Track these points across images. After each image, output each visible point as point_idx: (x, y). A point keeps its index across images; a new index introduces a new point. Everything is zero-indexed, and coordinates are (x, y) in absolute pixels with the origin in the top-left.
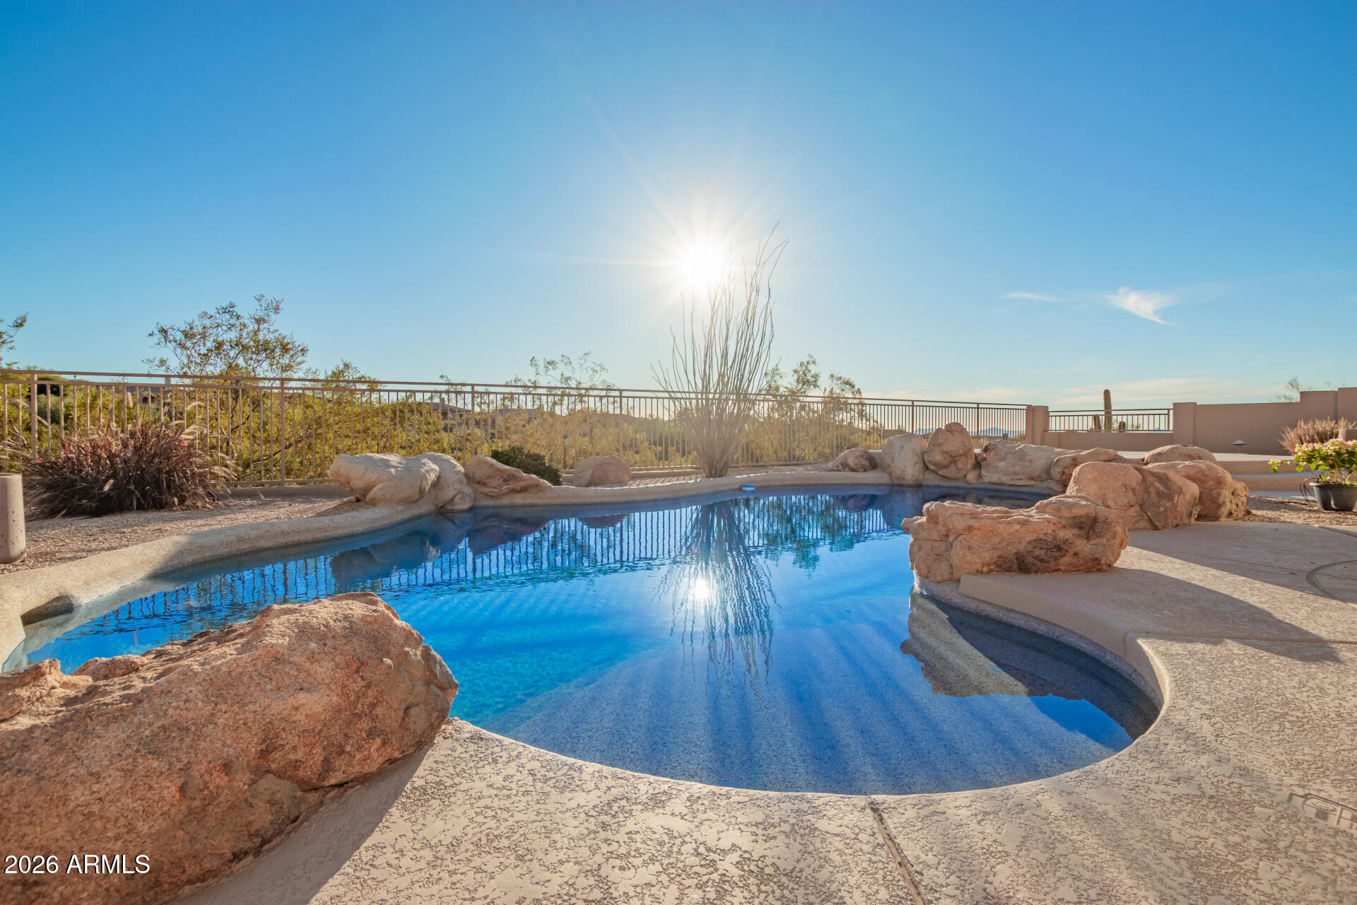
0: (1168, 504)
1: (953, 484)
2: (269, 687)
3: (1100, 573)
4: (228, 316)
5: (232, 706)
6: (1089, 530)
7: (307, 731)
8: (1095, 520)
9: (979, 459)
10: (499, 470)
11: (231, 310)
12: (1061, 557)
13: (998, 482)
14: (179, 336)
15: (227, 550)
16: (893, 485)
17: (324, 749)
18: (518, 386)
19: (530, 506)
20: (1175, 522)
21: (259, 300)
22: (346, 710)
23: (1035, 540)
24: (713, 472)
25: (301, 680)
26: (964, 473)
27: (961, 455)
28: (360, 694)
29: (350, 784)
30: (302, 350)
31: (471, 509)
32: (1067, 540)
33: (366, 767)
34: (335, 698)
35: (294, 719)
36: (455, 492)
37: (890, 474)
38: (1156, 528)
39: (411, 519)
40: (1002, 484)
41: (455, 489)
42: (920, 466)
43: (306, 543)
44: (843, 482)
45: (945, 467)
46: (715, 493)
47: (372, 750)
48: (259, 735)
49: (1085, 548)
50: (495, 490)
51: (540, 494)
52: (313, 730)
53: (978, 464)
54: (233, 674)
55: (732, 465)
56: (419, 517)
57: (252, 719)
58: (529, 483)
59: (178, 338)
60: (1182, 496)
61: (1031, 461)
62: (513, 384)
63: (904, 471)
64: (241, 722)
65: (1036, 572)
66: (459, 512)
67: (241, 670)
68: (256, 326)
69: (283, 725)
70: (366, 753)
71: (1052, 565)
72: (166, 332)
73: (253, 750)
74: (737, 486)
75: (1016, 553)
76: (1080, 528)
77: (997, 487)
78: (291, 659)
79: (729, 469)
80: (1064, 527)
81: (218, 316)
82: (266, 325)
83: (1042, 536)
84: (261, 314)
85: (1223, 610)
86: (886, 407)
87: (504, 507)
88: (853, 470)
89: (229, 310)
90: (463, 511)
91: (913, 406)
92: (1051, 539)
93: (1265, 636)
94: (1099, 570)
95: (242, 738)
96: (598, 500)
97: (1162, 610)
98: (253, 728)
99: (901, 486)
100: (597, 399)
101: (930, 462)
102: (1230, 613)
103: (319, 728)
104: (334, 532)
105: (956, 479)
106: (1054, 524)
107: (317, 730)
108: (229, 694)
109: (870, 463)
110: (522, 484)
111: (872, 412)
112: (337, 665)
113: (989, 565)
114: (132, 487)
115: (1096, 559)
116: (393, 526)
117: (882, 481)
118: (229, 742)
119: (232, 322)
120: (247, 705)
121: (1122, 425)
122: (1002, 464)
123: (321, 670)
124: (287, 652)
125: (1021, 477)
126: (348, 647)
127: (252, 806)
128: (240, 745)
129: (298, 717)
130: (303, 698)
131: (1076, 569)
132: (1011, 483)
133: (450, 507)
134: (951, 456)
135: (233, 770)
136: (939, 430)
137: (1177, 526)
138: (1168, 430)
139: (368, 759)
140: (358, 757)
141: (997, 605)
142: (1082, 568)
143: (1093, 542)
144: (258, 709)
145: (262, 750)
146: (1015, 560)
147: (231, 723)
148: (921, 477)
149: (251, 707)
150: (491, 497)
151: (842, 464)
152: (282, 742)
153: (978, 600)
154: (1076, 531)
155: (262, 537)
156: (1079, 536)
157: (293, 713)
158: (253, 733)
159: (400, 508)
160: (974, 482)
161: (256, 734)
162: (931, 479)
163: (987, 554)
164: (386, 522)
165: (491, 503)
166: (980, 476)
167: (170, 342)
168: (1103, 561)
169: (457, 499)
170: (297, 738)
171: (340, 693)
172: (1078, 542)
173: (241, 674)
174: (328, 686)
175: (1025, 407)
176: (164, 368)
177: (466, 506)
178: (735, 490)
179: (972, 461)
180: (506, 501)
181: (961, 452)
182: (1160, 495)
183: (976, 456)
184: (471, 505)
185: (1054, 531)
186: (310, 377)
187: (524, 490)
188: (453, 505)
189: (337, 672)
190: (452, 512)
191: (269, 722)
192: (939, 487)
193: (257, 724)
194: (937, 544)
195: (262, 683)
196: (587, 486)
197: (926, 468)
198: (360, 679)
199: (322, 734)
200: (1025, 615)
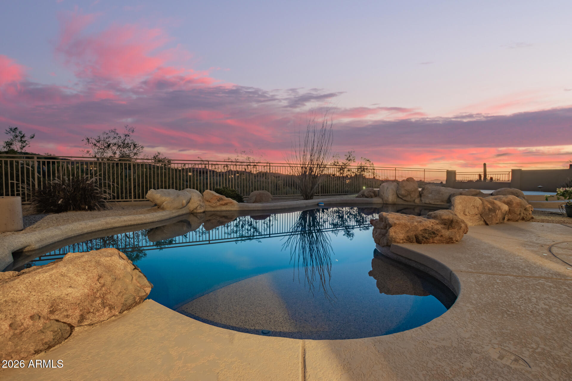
0: (493, 214)
1: (409, 203)
2: (56, 286)
3: (453, 244)
4: (113, 133)
5: (38, 293)
6: (449, 225)
7: (72, 303)
8: (452, 221)
9: (420, 193)
10: (216, 196)
11: (115, 131)
12: (435, 237)
13: (428, 203)
14: (94, 142)
15: (101, 227)
16: (384, 204)
17: (81, 310)
18: (229, 162)
19: (229, 211)
20: (497, 222)
21: (126, 127)
22: (91, 295)
23: (423, 230)
24: (307, 197)
25: (71, 284)
26: (414, 199)
27: (413, 191)
28: (99, 289)
29: (96, 325)
30: (142, 147)
31: (204, 212)
32: (438, 230)
33: (102, 318)
34: (86, 291)
35: (66, 298)
36: (198, 205)
37: (383, 199)
38: (487, 224)
39: (179, 216)
40: (430, 204)
41: (198, 204)
42: (395, 196)
43: (134, 225)
44: (362, 202)
45: (406, 196)
46: (307, 207)
47: (104, 311)
48: (49, 305)
49: (447, 233)
50: (214, 204)
51: (233, 206)
52: (76, 303)
53: (420, 195)
54: (41, 280)
55: (315, 194)
56: (182, 215)
57: (46, 298)
58: (227, 201)
59: (93, 142)
60: (500, 211)
61: (442, 194)
62: (227, 161)
63: (388, 198)
64: (41, 299)
65: (424, 243)
66: (199, 213)
67: (44, 279)
68: (125, 138)
69: (61, 301)
70: (101, 312)
71: (431, 240)
72: (88, 139)
73: (46, 311)
74: (316, 203)
75: (415, 235)
76: (445, 224)
77: (428, 205)
78: (68, 275)
79: (314, 197)
80: (438, 224)
81: (109, 133)
82: (129, 137)
83: (426, 228)
84: (127, 133)
85: (502, 262)
86: (382, 170)
87: (218, 211)
88: (366, 197)
89: (114, 131)
90: (201, 213)
91: (395, 170)
92: (431, 229)
93: (515, 274)
94: (452, 243)
95: (41, 306)
96: (257, 209)
97: (473, 262)
98: (46, 302)
99: (387, 204)
100: (263, 167)
101: (399, 194)
102: (504, 264)
103: (78, 302)
104: (146, 221)
105: (410, 202)
106: (433, 223)
107: (77, 303)
108: (38, 288)
109: (374, 194)
110: (225, 202)
111: (377, 173)
112: (89, 278)
113: (403, 240)
114: (71, 202)
115: (451, 238)
116: (170, 219)
117: (379, 202)
118: (35, 307)
119: (115, 136)
120: (44, 293)
121: (491, 178)
122: (430, 195)
123: (81, 279)
124: (66, 272)
125: (438, 201)
126: (95, 271)
127: (44, 333)
128: (40, 309)
129: (68, 298)
130: (70, 290)
131: (441, 242)
132: (433, 203)
133: (195, 211)
134: (408, 192)
135: (34, 318)
136: (403, 180)
137: (497, 223)
138: (509, 181)
139: (103, 315)
140: (97, 314)
141: (404, 257)
142: (444, 242)
143: (450, 231)
144: (49, 295)
145: (50, 311)
146: (415, 238)
147: (36, 300)
148: (395, 200)
149: (46, 294)
150: (213, 207)
151: (362, 195)
152: (60, 308)
153: (398, 255)
154: (443, 226)
155: (116, 222)
156: (444, 228)
157: (66, 296)
158: (46, 304)
159: (174, 211)
160: (418, 203)
161: (48, 304)
162: (400, 202)
163: (402, 235)
164: (167, 217)
165: (213, 209)
166: (421, 200)
167: (90, 143)
168: (454, 239)
169: (198, 208)
170: (68, 306)
171: (89, 289)
172: (443, 231)
173: (44, 280)
174: (83, 286)
175: (446, 171)
176: (88, 154)
177: (202, 211)
178: (315, 205)
179: (418, 194)
180: (219, 209)
181: (413, 190)
182: (490, 210)
183: (419, 192)
184: (204, 210)
185: (432, 226)
186: (145, 158)
187: (226, 204)
188: (197, 210)
189: (88, 280)
190: (196, 213)
191: (54, 300)
192: (403, 205)
193: (48, 300)
194: (383, 230)
195: (53, 284)
196: (253, 203)
197: (398, 197)
198: (98, 283)
199: (80, 305)
200: (416, 262)
